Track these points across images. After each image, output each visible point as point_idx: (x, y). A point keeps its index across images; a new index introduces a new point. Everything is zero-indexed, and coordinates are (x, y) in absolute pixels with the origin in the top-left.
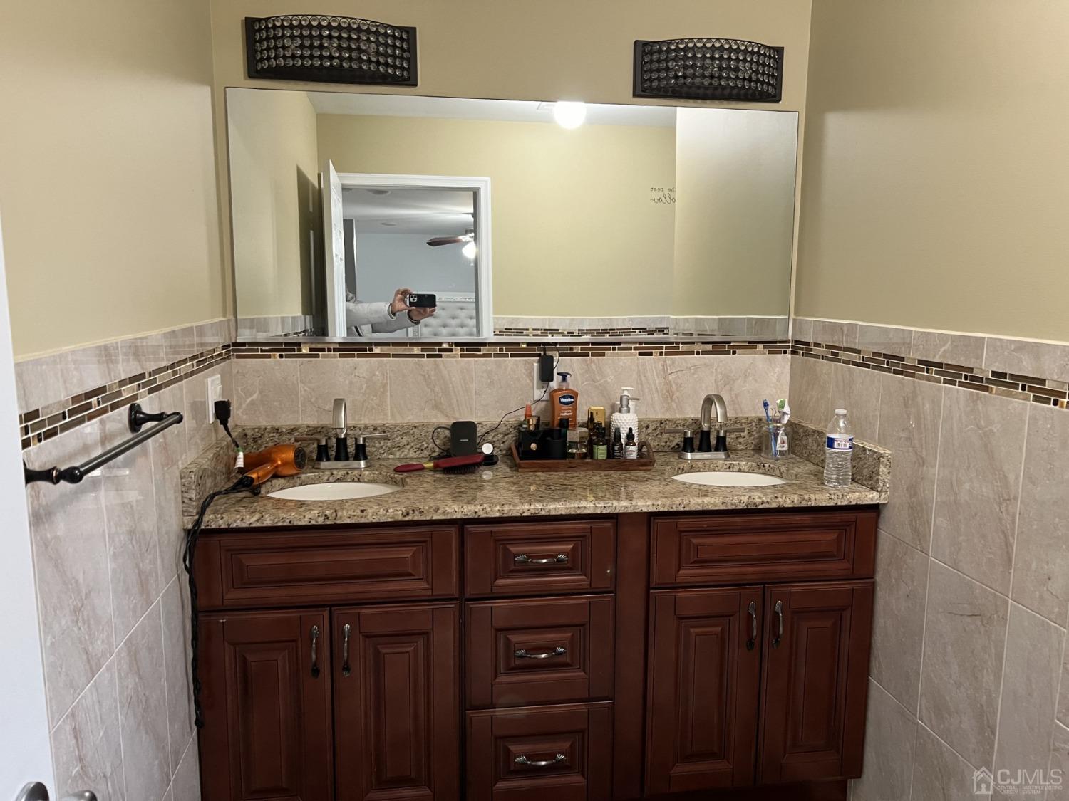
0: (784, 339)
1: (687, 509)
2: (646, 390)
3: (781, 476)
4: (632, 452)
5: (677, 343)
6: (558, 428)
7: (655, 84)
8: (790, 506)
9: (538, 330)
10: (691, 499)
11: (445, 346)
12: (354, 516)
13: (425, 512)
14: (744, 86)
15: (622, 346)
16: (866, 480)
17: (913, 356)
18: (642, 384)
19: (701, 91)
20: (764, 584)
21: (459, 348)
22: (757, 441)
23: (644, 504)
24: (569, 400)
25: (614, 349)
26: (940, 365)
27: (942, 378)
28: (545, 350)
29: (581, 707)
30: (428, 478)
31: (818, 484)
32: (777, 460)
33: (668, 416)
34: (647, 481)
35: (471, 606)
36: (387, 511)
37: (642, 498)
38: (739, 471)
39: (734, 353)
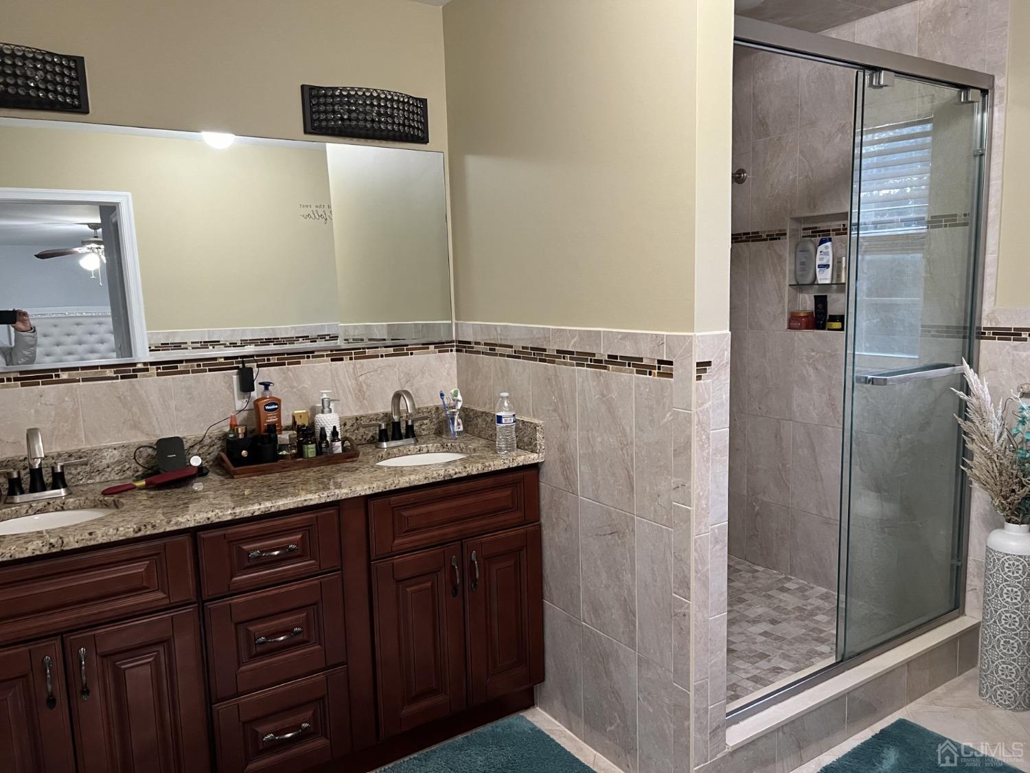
0: (450, 340)
1: (397, 487)
2: (341, 392)
3: (462, 452)
4: (338, 447)
5: (363, 348)
6: (267, 434)
7: (324, 124)
8: (476, 473)
9: (198, 342)
10: (400, 479)
11: (140, 366)
12: (83, 540)
13: (157, 525)
14: (399, 130)
15: (316, 354)
16: (527, 445)
17: (552, 348)
18: (336, 387)
19: (363, 132)
20: (461, 540)
21: (155, 367)
22: (436, 426)
23: (362, 489)
24: (273, 407)
25: (308, 357)
26: (571, 353)
27: (575, 362)
28: (243, 363)
29: (320, 676)
30: (142, 496)
31: (493, 453)
32: (456, 439)
33: (361, 413)
34: (357, 470)
35: (209, 606)
36: (118, 530)
37: (359, 484)
38: (427, 453)
39: (412, 354)
